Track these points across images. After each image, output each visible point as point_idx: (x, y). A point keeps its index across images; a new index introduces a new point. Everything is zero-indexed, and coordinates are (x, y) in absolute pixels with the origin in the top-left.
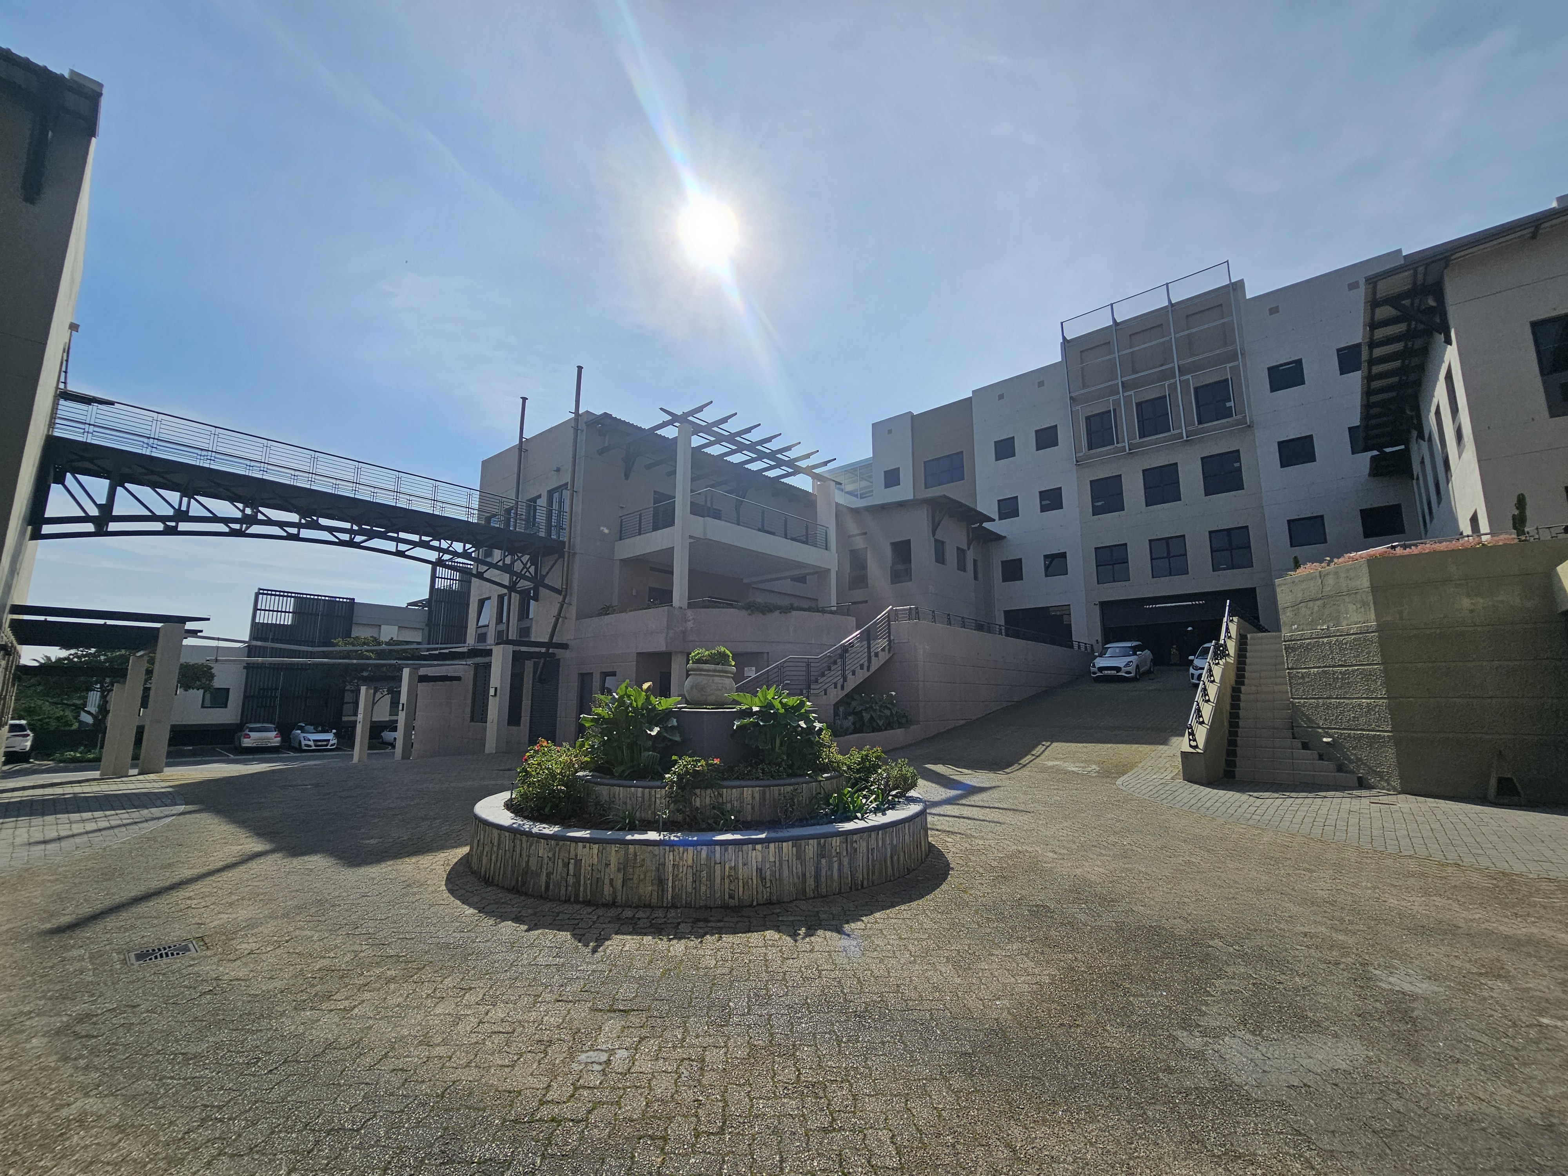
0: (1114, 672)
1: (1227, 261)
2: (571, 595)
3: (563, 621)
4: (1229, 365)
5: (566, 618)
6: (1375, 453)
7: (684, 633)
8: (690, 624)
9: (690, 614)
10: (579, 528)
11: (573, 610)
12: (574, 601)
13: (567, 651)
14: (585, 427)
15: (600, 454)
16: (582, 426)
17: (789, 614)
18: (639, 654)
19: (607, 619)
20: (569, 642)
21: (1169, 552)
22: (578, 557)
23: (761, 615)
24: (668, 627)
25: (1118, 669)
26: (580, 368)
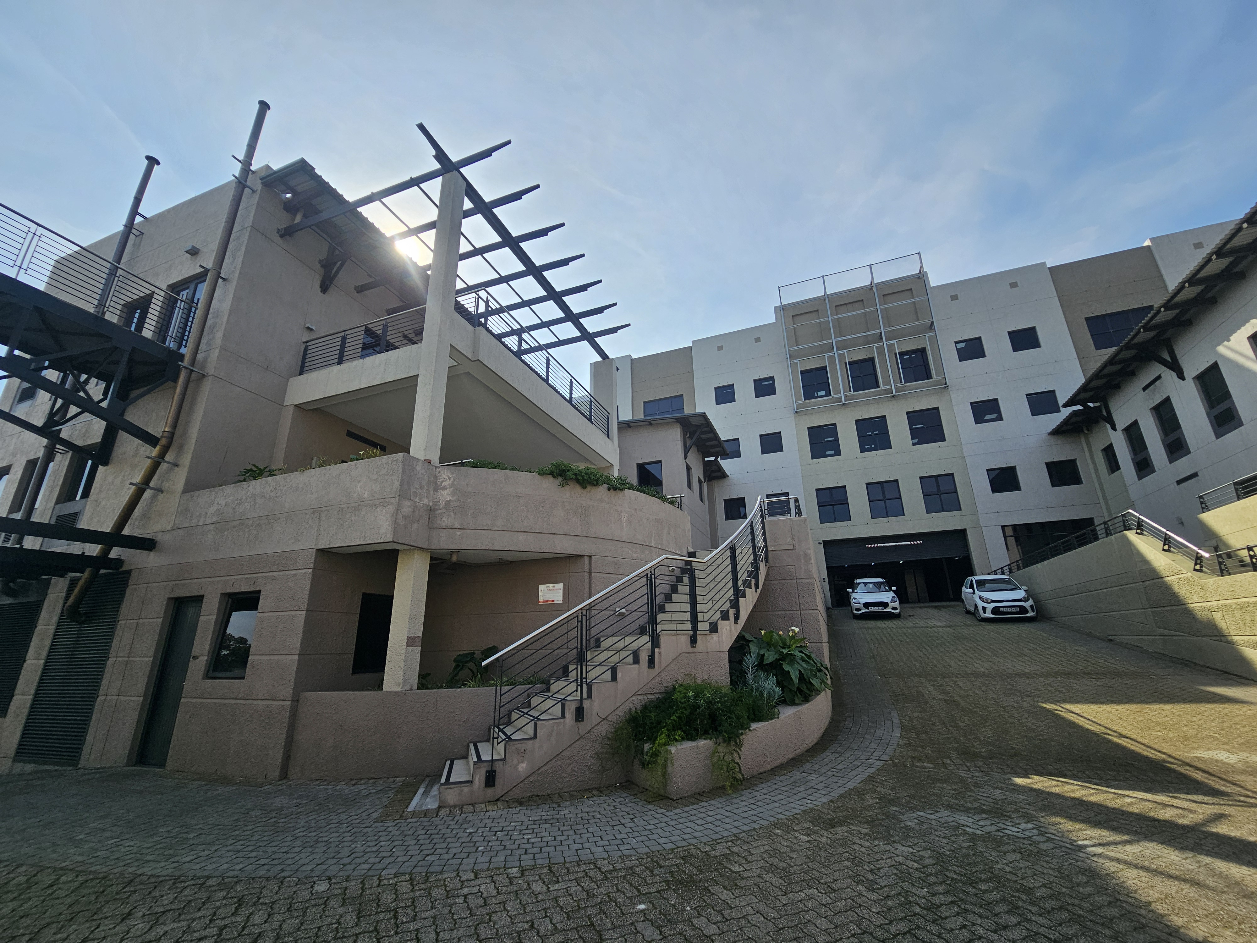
0: (881, 609)
1: (919, 253)
2: (181, 448)
3: (154, 498)
4: (927, 335)
5: (160, 491)
6: (1079, 407)
7: (431, 510)
8: (445, 495)
9: (446, 475)
10: (219, 336)
11: (179, 478)
12: (186, 460)
13: (152, 554)
14: (259, 187)
15: (282, 236)
16: (254, 183)
17: (620, 494)
18: (322, 552)
19: (256, 486)
20: (159, 538)
21: (884, 496)
22: (207, 386)
23: (578, 489)
24: (403, 495)
25: (885, 605)
26: (264, 107)
